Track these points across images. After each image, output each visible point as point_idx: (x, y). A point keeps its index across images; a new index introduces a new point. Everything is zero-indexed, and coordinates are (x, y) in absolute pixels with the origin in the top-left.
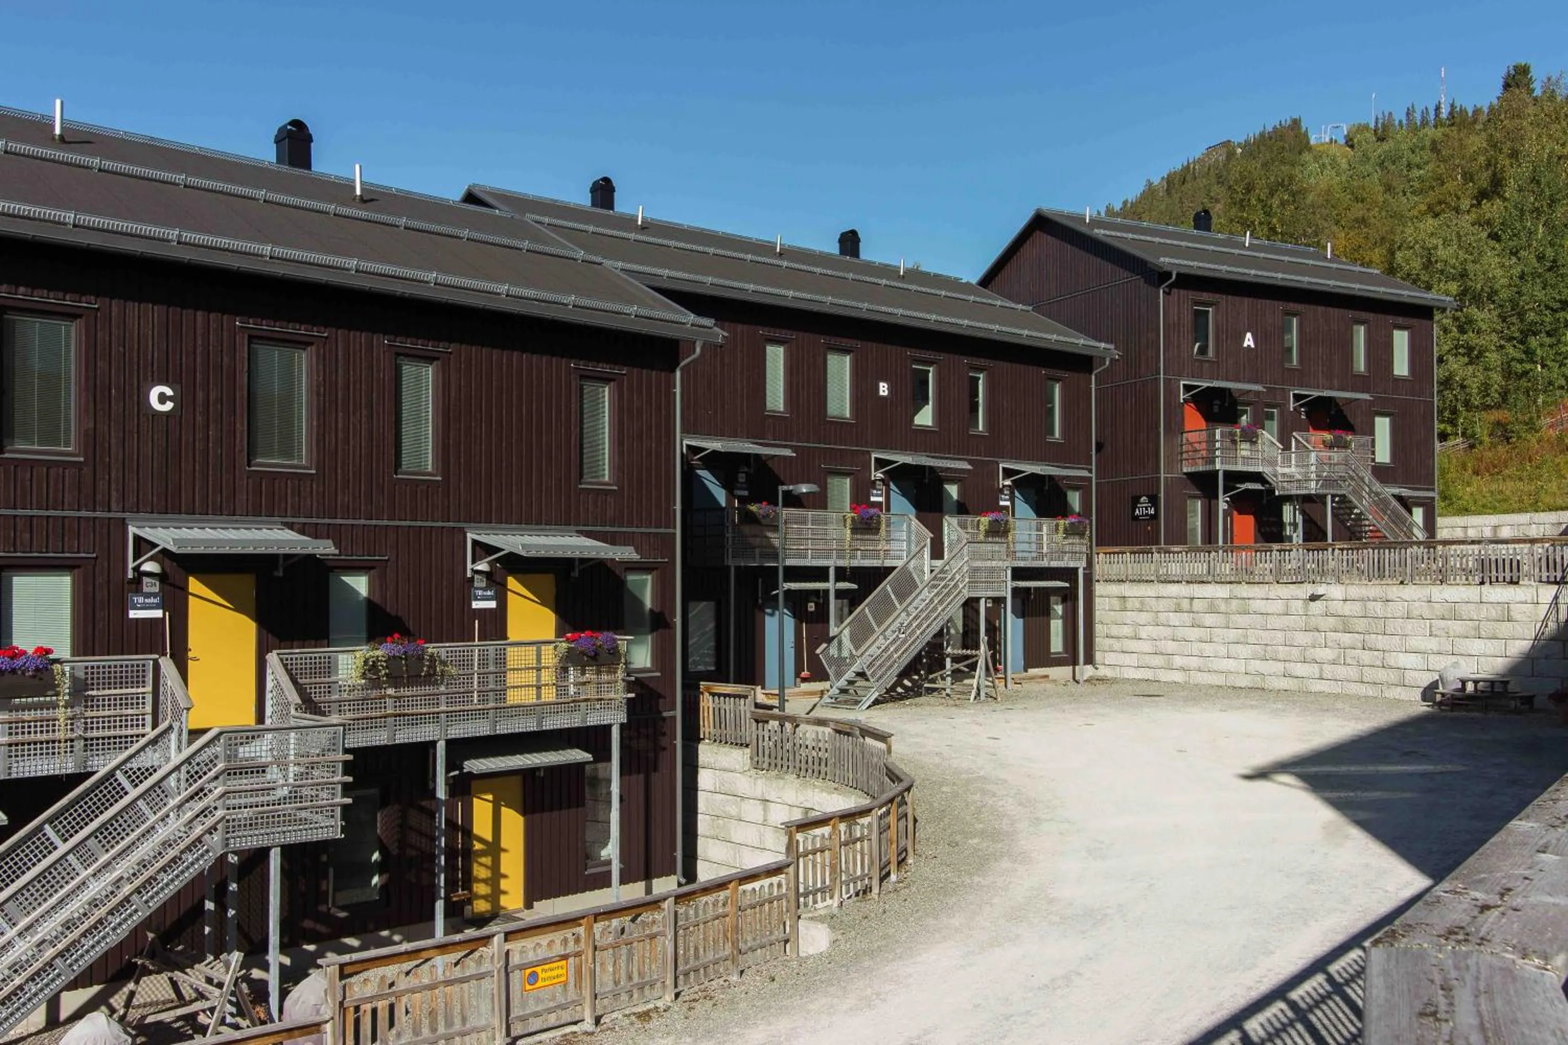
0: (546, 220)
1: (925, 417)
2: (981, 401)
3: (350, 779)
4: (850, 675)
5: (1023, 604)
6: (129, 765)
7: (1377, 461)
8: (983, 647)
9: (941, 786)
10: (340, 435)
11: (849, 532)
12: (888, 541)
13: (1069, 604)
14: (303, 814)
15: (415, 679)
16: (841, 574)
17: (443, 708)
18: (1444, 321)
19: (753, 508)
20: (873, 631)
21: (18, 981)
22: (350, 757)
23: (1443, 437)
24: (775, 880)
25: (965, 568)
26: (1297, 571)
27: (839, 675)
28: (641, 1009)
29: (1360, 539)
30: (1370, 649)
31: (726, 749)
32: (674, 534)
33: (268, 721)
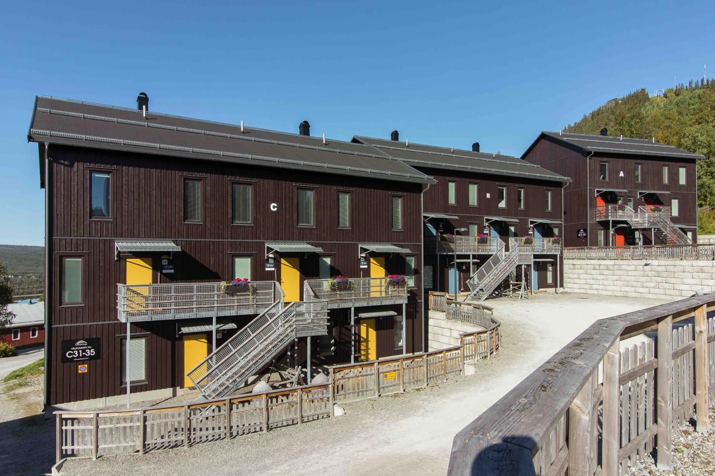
0: (378, 146)
1: (502, 204)
2: (522, 198)
3: (329, 318)
4: (477, 290)
5: (537, 266)
6: (268, 312)
7: (673, 215)
8: (523, 281)
9: (509, 326)
10: (322, 216)
11: (477, 243)
12: (490, 246)
13: (554, 266)
14: (315, 328)
15: (345, 289)
16: (474, 257)
17: (353, 298)
18: (701, 163)
19: (445, 236)
20: (485, 276)
21: (243, 371)
22: (329, 311)
23: (701, 206)
24: (457, 352)
25: (517, 255)
26: (640, 256)
27: (474, 290)
28: (417, 388)
29: (665, 244)
30: (668, 283)
31: (438, 312)
32: (421, 245)
33: (304, 300)
